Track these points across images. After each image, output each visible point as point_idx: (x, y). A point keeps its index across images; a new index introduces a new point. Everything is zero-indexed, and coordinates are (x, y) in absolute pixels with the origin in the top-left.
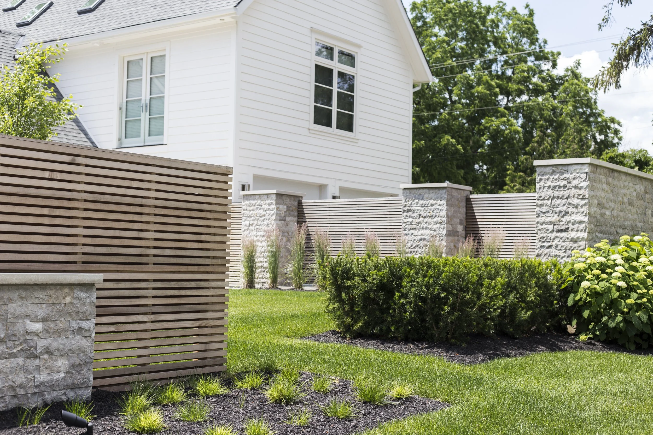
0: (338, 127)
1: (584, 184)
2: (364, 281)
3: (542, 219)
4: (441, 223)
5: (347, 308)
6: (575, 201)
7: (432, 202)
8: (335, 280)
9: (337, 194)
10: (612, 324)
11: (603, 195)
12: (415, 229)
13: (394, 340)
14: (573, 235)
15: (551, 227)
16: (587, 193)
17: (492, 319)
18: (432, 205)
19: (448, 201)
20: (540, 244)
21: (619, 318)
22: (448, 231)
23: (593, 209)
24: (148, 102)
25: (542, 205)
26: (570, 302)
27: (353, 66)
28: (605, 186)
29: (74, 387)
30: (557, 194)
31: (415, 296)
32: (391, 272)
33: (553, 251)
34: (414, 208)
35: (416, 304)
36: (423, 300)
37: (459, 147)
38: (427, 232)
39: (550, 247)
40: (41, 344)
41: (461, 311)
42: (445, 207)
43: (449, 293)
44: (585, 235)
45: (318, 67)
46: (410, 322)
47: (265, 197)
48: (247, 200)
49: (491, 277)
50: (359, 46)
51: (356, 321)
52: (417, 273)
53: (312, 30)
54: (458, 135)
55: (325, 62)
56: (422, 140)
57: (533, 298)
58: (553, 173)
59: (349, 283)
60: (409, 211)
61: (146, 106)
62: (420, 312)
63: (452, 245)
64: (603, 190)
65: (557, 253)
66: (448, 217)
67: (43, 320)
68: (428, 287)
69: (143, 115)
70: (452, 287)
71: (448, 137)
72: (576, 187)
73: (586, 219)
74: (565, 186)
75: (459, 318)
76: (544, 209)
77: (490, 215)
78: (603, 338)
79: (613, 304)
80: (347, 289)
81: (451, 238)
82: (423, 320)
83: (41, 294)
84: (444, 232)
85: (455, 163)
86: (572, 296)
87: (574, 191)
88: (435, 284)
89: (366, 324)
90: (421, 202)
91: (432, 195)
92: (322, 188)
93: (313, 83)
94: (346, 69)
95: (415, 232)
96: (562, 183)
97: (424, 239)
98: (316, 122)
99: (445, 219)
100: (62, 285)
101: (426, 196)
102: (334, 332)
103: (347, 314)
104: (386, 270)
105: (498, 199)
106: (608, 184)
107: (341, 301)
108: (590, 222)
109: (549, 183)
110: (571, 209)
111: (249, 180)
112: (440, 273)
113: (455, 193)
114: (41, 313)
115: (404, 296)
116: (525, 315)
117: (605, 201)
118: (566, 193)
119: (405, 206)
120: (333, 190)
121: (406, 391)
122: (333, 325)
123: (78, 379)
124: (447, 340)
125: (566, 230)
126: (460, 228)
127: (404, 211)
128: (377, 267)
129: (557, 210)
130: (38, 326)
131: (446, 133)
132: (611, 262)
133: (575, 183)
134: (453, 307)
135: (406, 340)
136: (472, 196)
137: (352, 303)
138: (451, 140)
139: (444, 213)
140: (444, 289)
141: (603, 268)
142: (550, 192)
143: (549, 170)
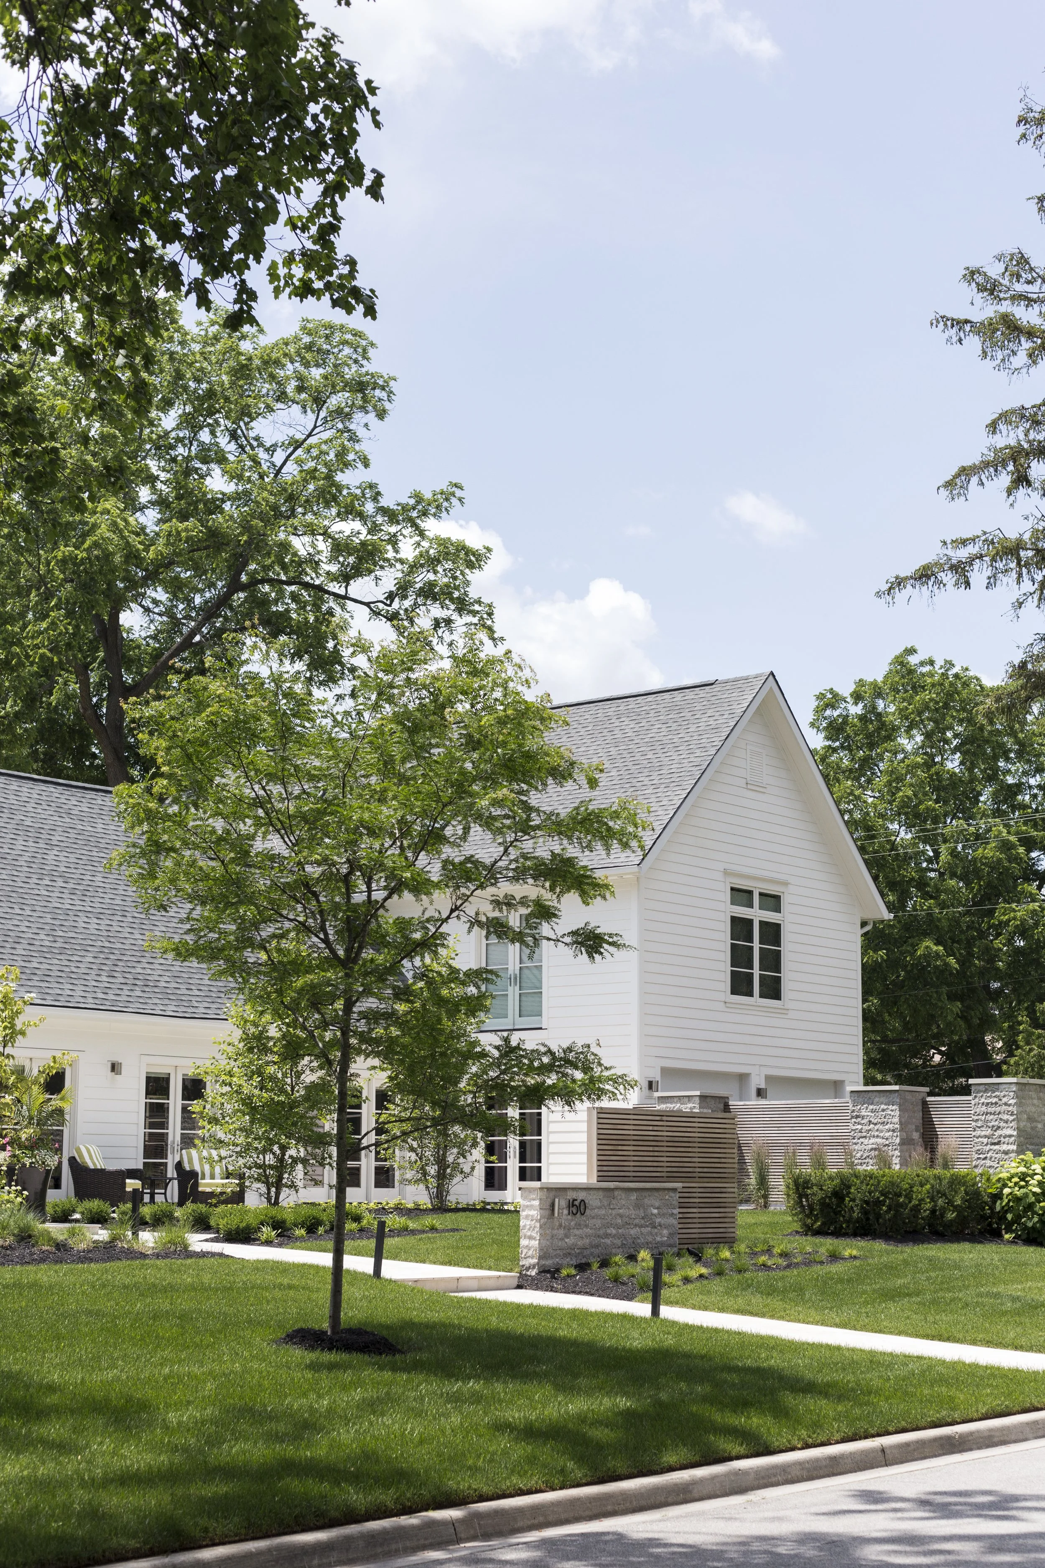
0: (762, 996)
1: (1012, 1102)
2: (821, 1189)
3: (978, 1133)
4: (893, 1131)
5: (807, 1212)
6: (1005, 1117)
7: (883, 1107)
8: (797, 1189)
9: (763, 1086)
10: (1030, 1224)
11: (1033, 1109)
12: (865, 1137)
13: (845, 1235)
14: (1005, 1147)
15: (985, 1140)
16: (1014, 1109)
17: (922, 1218)
18: (883, 1110)
19: (900, 1105)
20: (977, 1156)
21: (1036, 1219)
22: (901, 1139)
23: (1022, 1124)
24: (517, 972)
25: (977, 1120)
26: (998, 1208)
27: (778, 909)
28: (1035, 1101)
29: (671, 1246)
30: (990, 1110)
31: (861, 1200)
32: (842, 1182)
33: (988, 1163)
34: (863, 1113)
35: (862, 1207)
36: (867, 1203)
37: (952, 961)
38: (879, 1141)
39: (985, 1158)
40: (658, 1220)
41: (897, 1211)
42: (897, 1113)
43: (886, 1197)
44: (1014, 1147)
45: (733, 919)
46: (858, 1220)
47: (686, 1100)
48: (663, 1103)
49: (922, 1185)
50: (786, 884)
51: (815, 1222)
52: (862, 1182)
53: (726, 873)
54: (950, 938)
55: (743, 912)
56: (881, 949)
57: (959, 1203)
58: (986, 1091)
59: (809, 1191)
60: (857, 1117)
61: (515, 978)
62: (865, 1212)
63: (907, 1154)
64: (1034, 1105)
65: (992, 1164)
66: (901, 1123)
67: (658, 1208)
68: (870, 1193)
69: (510, 989)
70: (889, 1193)
71: (928, 943)
72: (1006, 1104)
73: (1015, 1133)
74: (996, 1103)
75: (895, 1216)
76: (979, 1124)
77: (948, 1120)
78: (1024, 1237)
79: (1030, 1207)
80: (806, 1196)
81: (905, 1147)
82: (868, 1219)
83: (656, 1194)
84: (898, 1141)
85: (944, 989)
86: (999, 1202)
87: (1004, 1107)
88: (876, 1190)
89: (823, 1224)
90: (871, 1107)
91: (883, 1099)
92: (743, 1078)
93: (729, 941)
94: (770, 916)
95: (866, 1141)
96: (994, 1100)
97: (875, 1149)
98: (733, 993)
99: (897, 1126)
100: (665, 1189)
101: (877, 1100)
102: (797, 1232)
103: (808, 1216)
104: (837, 1181)
105: (957, 1103)
106: (1039, 1099)
107: (802, 1206)
108: (1019, 1136)
109: (983, 1100)
110: (1002, 1124)
111: (656, 1076)
112: (879, 1182)
113: (909, 1096)
114: (657, 1204)
115: (853, 1200)
116: (951, 1215)
117: (1036, 1115)
118: (998, 1109)
119: (853, 1111)
120: (757, 1081)
121: (854, 1253)
122: (797, 1226)
123: (672, 1242)
124: (886, 1234)
125: (998, 1143)
126: (916, 1136)
127: (852, 1117)
128: (831, 1178)
129: (990, 1124)
130: (655, 1211)
131: (925, 934)
132: (1031, 1172)
133: (1005, 1100)
134: (890, 1208)
135: (855, 1235)
136: (929, 1099)
137: (811, 1208)
138: (935, 948)
139: (896, 1120)
140: (882, 1194)
141: (1023, 1177)
142: (984, 1108)
143: (982, 1088)
